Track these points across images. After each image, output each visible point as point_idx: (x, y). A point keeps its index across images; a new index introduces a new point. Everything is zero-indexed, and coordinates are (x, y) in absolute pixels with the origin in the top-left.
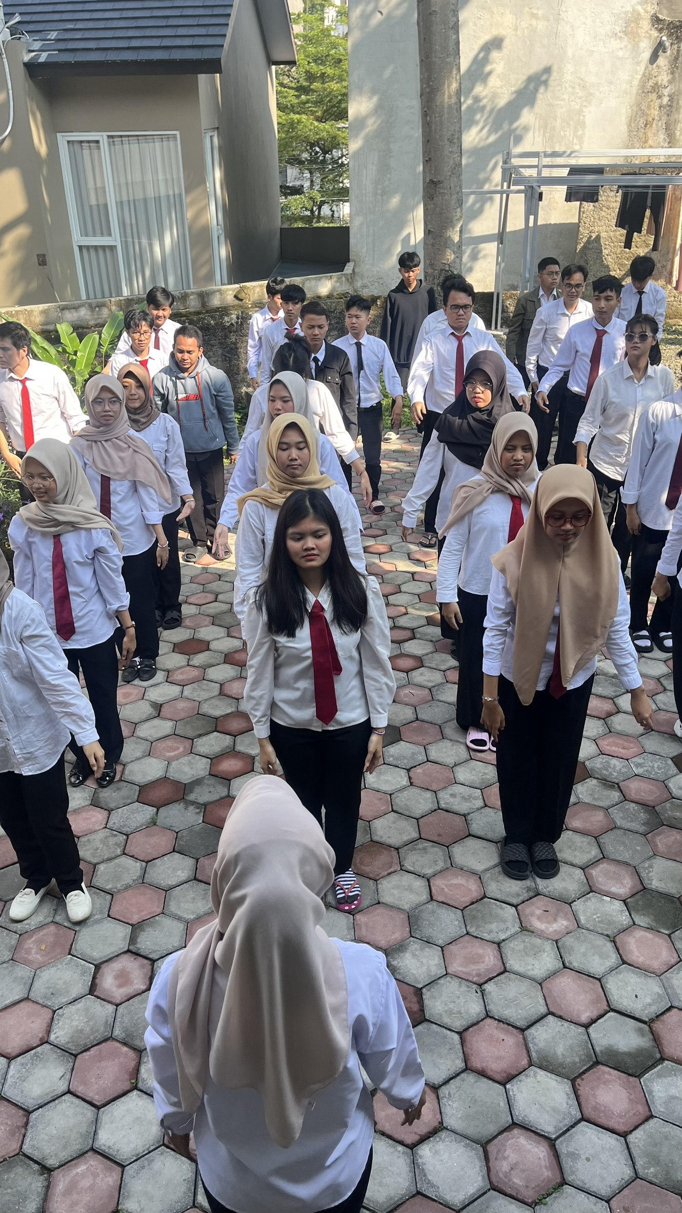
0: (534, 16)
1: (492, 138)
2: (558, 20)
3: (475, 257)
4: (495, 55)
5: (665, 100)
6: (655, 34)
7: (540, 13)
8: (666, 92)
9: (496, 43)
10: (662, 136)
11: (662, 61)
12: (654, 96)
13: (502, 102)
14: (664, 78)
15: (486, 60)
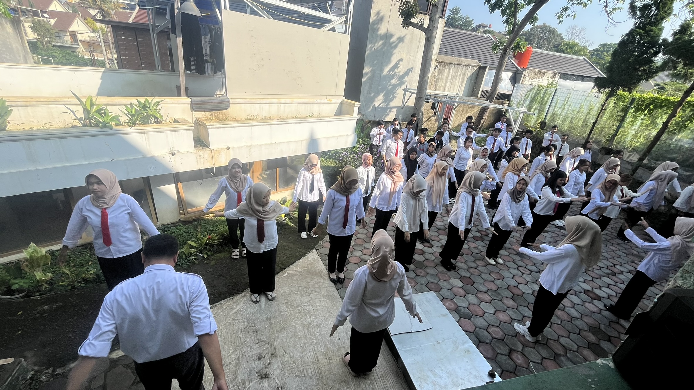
0: (410, 55)
1: (398, 82)
2: (416, 57)
3: (390, 111)
4: (401, 63)
5: (436, 79)
6: (436, 63)
7: (412, 55)
8: (436, 77)
9: (401, 60)
10: (434, 87)
11: (436, 70)
12: (434, 78)
13: (401, 74)
14: (436, 74)
15: (399, 64)
